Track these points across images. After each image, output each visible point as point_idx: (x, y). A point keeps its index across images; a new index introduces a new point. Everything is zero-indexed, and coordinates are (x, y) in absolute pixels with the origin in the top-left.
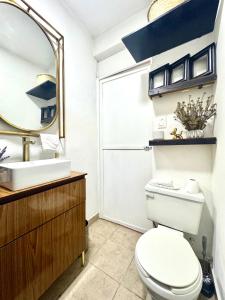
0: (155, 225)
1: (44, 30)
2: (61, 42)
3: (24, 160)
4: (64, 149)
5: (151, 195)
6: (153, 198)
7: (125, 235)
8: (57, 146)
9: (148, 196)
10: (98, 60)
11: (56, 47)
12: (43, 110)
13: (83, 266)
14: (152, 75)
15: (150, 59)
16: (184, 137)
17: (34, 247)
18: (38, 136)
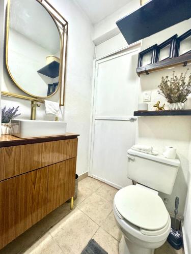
0: (134, 183)
1: (53, 17)
2: (66, 27)
3: (31, 119)
4: (63, 116)
5: (133, 158)
6: (133, 160)
7: (108, 191)
8: (57, 111)
9: (129, 159)
10: (96, 44)
11: (62, 31)
12: (50, 86)
13: (71, 209)
14: (142, 55)
15: (141, 41)
16: (166, 109)
17: (34, 184)
18: (43, 102)
